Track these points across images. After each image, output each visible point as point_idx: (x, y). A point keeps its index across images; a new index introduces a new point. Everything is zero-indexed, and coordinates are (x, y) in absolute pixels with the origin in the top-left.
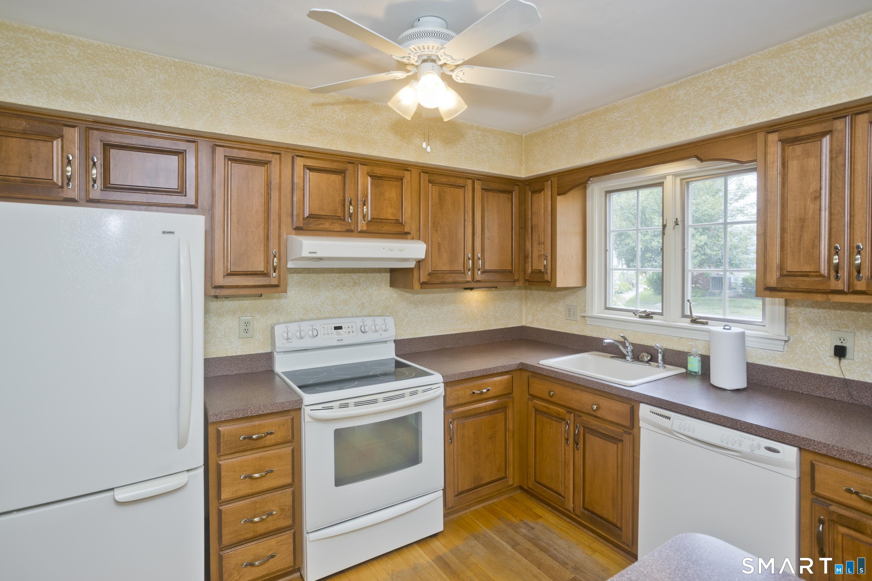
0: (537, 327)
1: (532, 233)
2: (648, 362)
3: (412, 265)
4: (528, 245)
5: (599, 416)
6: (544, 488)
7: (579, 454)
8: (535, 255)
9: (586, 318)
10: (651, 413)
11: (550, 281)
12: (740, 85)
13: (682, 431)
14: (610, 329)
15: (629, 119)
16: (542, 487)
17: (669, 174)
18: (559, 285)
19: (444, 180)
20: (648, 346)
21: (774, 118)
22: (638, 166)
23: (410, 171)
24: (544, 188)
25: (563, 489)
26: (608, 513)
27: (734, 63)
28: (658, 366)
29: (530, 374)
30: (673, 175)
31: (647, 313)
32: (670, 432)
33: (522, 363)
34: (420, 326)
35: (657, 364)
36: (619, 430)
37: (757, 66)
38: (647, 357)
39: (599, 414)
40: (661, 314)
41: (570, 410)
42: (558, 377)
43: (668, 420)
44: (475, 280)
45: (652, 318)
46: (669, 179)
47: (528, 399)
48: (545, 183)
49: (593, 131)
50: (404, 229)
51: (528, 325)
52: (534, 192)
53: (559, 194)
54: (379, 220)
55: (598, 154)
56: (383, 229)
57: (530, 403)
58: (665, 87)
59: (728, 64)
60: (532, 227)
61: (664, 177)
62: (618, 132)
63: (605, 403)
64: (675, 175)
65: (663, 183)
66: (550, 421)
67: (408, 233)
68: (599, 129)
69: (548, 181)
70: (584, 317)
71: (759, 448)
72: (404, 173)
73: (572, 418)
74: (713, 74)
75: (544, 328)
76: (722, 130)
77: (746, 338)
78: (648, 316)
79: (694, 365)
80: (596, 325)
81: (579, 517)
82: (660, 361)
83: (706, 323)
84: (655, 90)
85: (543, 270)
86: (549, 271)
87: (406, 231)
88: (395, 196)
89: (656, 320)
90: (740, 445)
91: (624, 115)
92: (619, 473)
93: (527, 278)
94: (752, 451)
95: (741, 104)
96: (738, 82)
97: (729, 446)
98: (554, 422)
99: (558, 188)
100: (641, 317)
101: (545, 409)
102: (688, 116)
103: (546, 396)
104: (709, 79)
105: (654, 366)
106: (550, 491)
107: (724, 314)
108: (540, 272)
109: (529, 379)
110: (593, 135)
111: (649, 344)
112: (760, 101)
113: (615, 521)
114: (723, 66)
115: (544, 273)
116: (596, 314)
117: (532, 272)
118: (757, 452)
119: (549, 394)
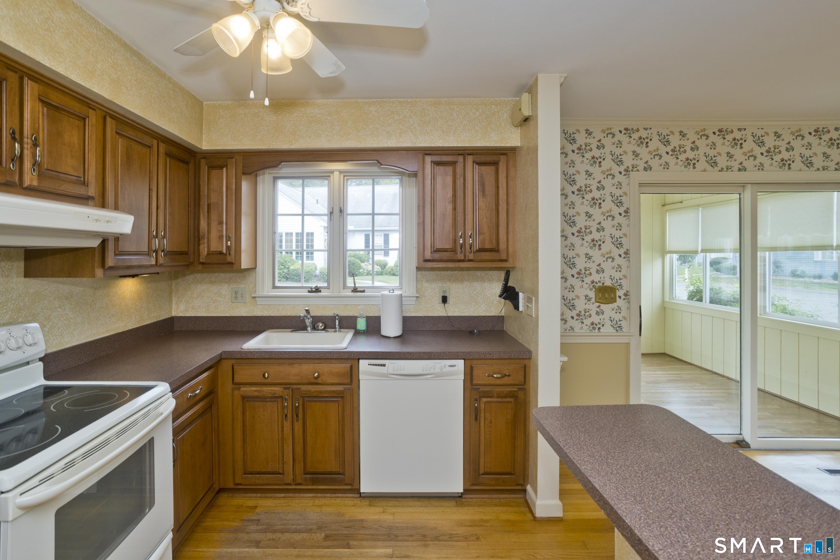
0: (193, 315)
1: (209, 211)
2: (324, 329)
3: (95, 243)
4: (203, 224)
5: (320, 382)
6: (258, 476)
7: (298, 426)
8: (214, 234)
9: (257, 299)
10: (370, 366)
11: (234, 262)
12: (413, 117)
13: (396, 372)
14: (282, 306)
15: (329, 118)
16: (254, 476)
17: (336, 170)
18: (243, 266)
19: (131, 133)
20: (320, 316)
21: (433, 145)
22: (330, 160)
23: (95, 110)
24: (227, 165)
25: (281, 465)
26: (332, 465)
27: (409, 100)
28: (335, 331)
29: (234, 361)
30: (339, 171)
31: (317, 288)
32: (386, 376)
33: (225, 352)
34: (67, 332)
35: (334, 330)
36: (340, 388)
37: (422, 107)
38: (321, 327)
39: (319, 381)
40: (328, 288)
41: (286, 385)
42: (273, 356)
43: (384, 367)
44: (158, 264)
45: (320, 291)
46: (336, 174)
47: (233, 390)
48: (229, 160)
49: (292, 120)
50: (88, 192)
51: (181, 315)
52: (211, 167)
53: (244, 174)
54: (54, 173)
55: (298, 142)
56: (62, 188)
57: (236, 392)
58: (360, 100)
59: (406, 99)
60: (209, 206)
61: (332, 172)
62: (318, 126)
63: (326, 368)
64: (341, 172)
65: (330, 176)
66: (264, 403)
67: (92, 198)
68: (299, 119)
69: (232, 158)
70: (254, 297)
71: (445, 367)
72: (89, 112)
73: (291, 393)
74: (396, 102)
75: (204, 315)
76: (402, 146)
77: (403, 299)
78: (317, 290)
79: (361, 325)
80: (264, 304)
81: (300, 484)
82: (337, 326)
83: (364, 291)
84: (352, 100)
85: (224, 251)
86: (233, 252)
87: (90, 194)
88: (76, 142)
89: (324, 293)
90: (434, 369)
91: (324, 113)
92: (340, 426)
93: (201, 260)
94: (441, 370)
95: (414, 130)
96: (412, 114)
97: (428, 372)
98: (269, 403)
99: (243, 167)
100: (309, 292)
101: (256, 394)
102: (378, 129)
103: (260, 380)
104: (393, 106)
105: (331, 332)
106: (265, 476)
107: (373, 283)
108: (221, 253)
109: (235, 367)
110: (292, 123)
111: (320, 315)
112: (425, 132)
113: (338, 470)
114: (403, 100)
115: (226, 255)
116: (265, 294)
117: (208, 254)
118: (444, 370)
119: (264, 375)
